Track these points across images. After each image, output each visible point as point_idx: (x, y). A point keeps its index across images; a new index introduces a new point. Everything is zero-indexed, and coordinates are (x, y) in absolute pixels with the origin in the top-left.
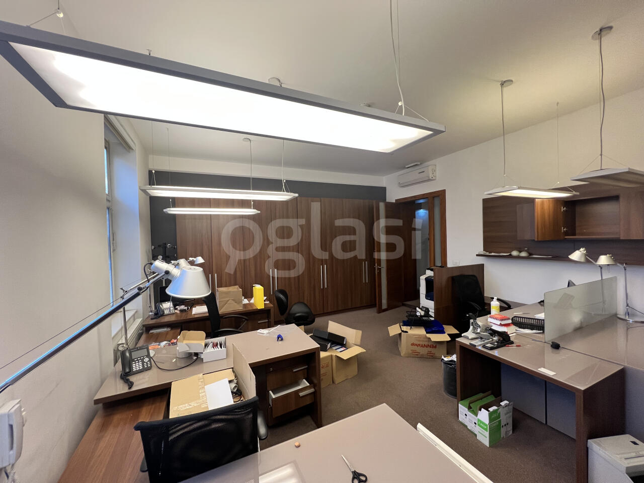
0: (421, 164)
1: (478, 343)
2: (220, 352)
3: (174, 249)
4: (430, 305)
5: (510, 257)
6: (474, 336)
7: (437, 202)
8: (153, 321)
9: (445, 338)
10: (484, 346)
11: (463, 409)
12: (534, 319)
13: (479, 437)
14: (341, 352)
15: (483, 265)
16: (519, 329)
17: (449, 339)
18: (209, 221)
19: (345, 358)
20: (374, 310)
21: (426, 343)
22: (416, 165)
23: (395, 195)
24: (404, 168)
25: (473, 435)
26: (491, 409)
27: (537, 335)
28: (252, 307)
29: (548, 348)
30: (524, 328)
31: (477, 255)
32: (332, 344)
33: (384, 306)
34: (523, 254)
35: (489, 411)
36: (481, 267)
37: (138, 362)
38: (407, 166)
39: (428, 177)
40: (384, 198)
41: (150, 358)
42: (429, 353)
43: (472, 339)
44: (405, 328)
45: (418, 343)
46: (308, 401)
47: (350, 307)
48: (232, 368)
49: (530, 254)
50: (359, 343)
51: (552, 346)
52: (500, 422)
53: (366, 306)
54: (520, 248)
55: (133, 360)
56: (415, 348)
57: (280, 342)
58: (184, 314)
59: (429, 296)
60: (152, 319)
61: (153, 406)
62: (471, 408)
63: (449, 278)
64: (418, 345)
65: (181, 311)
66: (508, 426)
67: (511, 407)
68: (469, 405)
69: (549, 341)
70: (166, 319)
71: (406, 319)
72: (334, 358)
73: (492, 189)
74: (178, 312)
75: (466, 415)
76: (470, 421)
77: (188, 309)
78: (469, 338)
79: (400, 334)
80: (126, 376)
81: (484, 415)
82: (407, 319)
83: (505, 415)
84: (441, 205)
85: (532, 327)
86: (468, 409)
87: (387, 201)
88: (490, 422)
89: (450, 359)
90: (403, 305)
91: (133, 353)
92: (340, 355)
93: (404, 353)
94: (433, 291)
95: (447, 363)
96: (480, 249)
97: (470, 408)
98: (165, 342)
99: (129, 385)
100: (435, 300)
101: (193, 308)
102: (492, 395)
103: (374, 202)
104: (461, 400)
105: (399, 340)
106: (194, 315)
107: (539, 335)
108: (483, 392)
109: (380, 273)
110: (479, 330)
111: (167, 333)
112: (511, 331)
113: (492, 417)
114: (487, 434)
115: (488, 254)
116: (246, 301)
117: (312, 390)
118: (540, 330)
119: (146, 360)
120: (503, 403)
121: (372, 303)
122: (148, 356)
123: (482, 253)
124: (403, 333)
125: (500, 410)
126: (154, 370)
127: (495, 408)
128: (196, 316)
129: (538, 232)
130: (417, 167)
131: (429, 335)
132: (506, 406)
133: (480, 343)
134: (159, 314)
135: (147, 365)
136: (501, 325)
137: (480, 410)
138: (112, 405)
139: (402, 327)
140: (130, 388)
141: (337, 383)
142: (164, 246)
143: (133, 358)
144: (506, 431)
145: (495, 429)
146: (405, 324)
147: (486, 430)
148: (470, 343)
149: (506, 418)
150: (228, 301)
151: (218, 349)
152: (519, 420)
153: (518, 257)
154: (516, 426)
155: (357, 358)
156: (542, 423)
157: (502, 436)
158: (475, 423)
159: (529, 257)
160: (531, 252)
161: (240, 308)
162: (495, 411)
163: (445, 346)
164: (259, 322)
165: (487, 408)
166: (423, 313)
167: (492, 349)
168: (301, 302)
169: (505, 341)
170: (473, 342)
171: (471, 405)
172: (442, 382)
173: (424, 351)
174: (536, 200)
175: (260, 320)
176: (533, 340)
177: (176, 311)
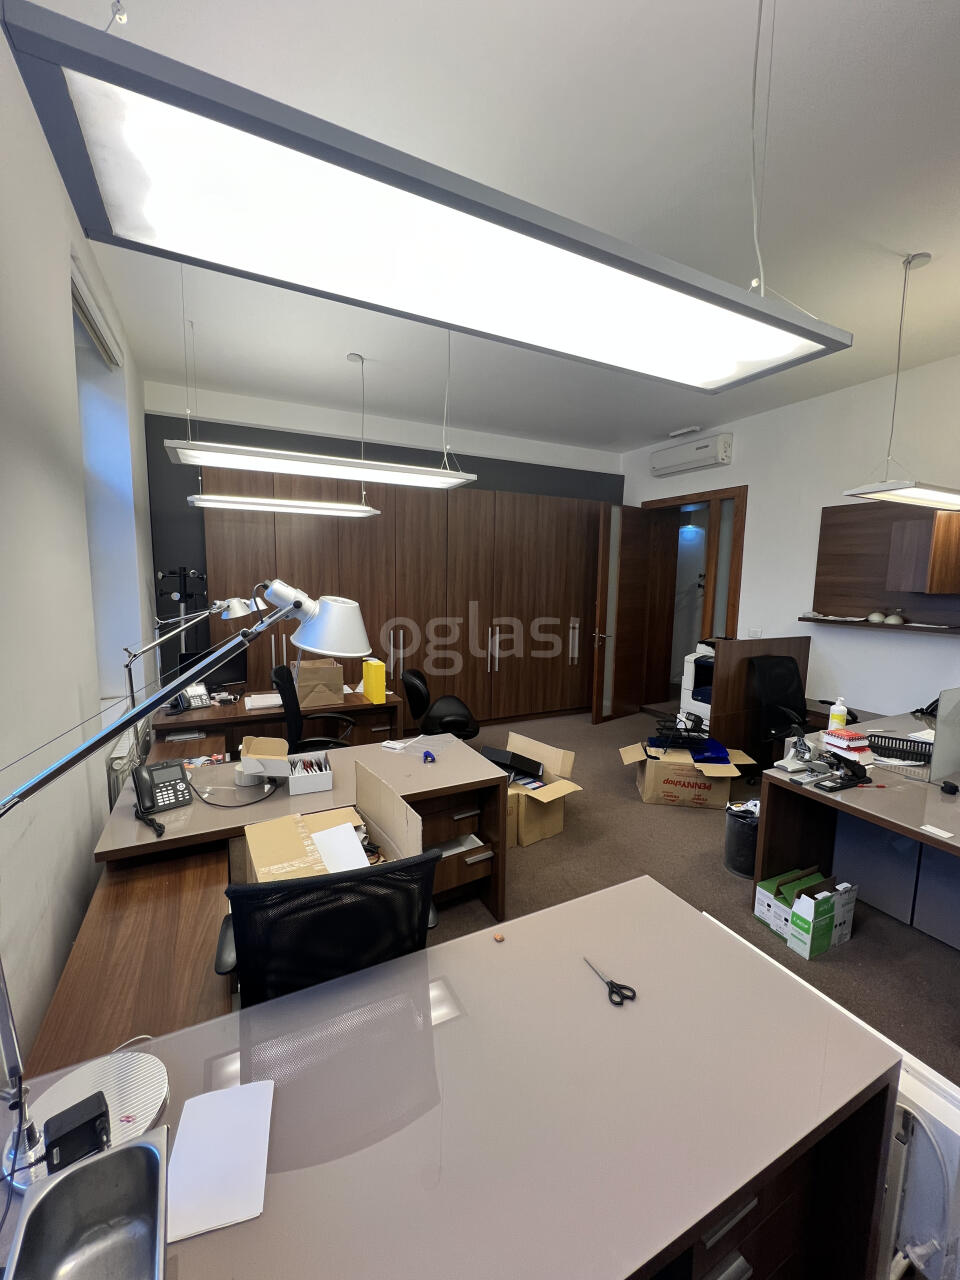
0: (701, 430)
1: (805, 779)
2: (322, 779)
3: (202, 580)
4: (704, 710)
5: (867, 624)
6: (799, 765)
7: (728, 509)
8: (172, 719)
9: (730, 771)
10: (818, 785)
11: (764, 896)
12: (907, 741)
13: (792, 944)
14: (534, 789)
15: (808, 639)
16: (879, 758)
17: (737, 773)
18: (271, 527)
19: (545, 801)
20: (589, 717)
21: (693, 780)
22: (694, 431)
23: (641, 492)
24: (666, 437)
25: (781, 940)
26: (819, 896)
27: (913, 769)
28: (361, 700)
29: (935, 794)
30: (888, 757)
31: (800, 619)
32: (516, 775)
33: (607, 711)
34: (892, 620)
35: (815, 899)
36: (804, 643)
37: (167, 790)
38: (672, 434)
39: (715, 457)
40: (618, 498)
41: (188, 785)
42: (698, 798)
43: (794, 772)
44: (652, 751)
45: (676, 778)
46: (480, 874)
47: (541, 711)
48: (354, 806)
49: (906, 621)
50: (568, 775)
51: (942, 788)
52: (832, 917)
53: (571, 710)
54: (887, 609)
55: (157, 786)
56: (670, 788)
57: (429, 765)
58: (229, 708)
59: (699, 694)
60: (167, 715)
61: (205, 869)
62: (781, 894)
63: (743, 661)
64: (676, 783)
65: (222, 702)
66: (844, 927)
67: (854, 895)
68: (778, 887)
69: (937, 780)
70: (196, 717)
71: (655, 734)
72: (523, 801)
73: (857, 487)
74: (217, 704)
75: (769, 906)
76: (777, 916)
77: (235, 699)
78: (788, 767)
79: (643, 763)
80: (145, 813)
81: (805, 907)
82: (658, 735)
83: (843, 906)
84: (736, 516)
85: (902, 755)
86: (776, 895)
87: (624, 504)
88: (816, 917)
89: (742, 809)
90: (642, 710)
91: (154, 773)
92: (535, 794)
93: (649, 796)
94: (711, 685)
95: (736, 816)
96: (807, 607)
97: (778, 894)
98: (204, 759)
99: (156, 830)
100: (713, 701)
101: (246, 699)
102: (819, 874)
103: (602, 503)
104: (762, 880)
105: (639, 774)
106: (251, 710)
107: (917, 770)
108: (802, 869)
109: (602, 648)
110: (807, 756)
111: (201, 742)
112: (866, 759)
113: (821, 909)
114: (808, 938)
115: (821, 617)
116: (347, 690)
117: (488, 854)
118: (920, 761)
119: (181, 786)
120: (840, 887)
121: (583, 703)
122: (184, 779)
123: (811, 616)
124: (649, 760)
125: (834, 898)
126: (197, 806)
127: (826, 894)
128: (253, 713)
129: (932, 575)
130: (694, 437)
131: (698, 766)
132: (846, 891)
133: (809, 779)
134: (180, 706)
135: (184, 797)
136: (849, 749)
137: (799, 897)
138: (125, 866)
139: (648, 748)
140: (160, 835)
141: (525, 844)
142: (183, 574)
143: (156, 782)
144: (840, 935)
145: (821, 931)
146: (654, 743)
147: (807, 932)
148: (791, 779)
149: (842, 913)
150: (317, 685)
151: (315, 773)
152: (864, 918)
153: (882, 626)
154: (857, 927)
155: (562, 801)
156: (903, 924)
157: (832, 943)
158: (786, 920)
159: (904, 626)
160: (907, 615)
161: (338, 701)
162: (826, 900)
163: (727, 786)
164: (373, 730)
165: (811, 895)
166: (689, 725)
167: (832, 790)
168: (450, 697)
169: (857, 776)
170: (796, 777)
171: (781, 889)
172: (723, 851)
173: (687, 794)
174: (939, 512)
175: (375, 726)
176: (907, 777)
177: (212, 702)
